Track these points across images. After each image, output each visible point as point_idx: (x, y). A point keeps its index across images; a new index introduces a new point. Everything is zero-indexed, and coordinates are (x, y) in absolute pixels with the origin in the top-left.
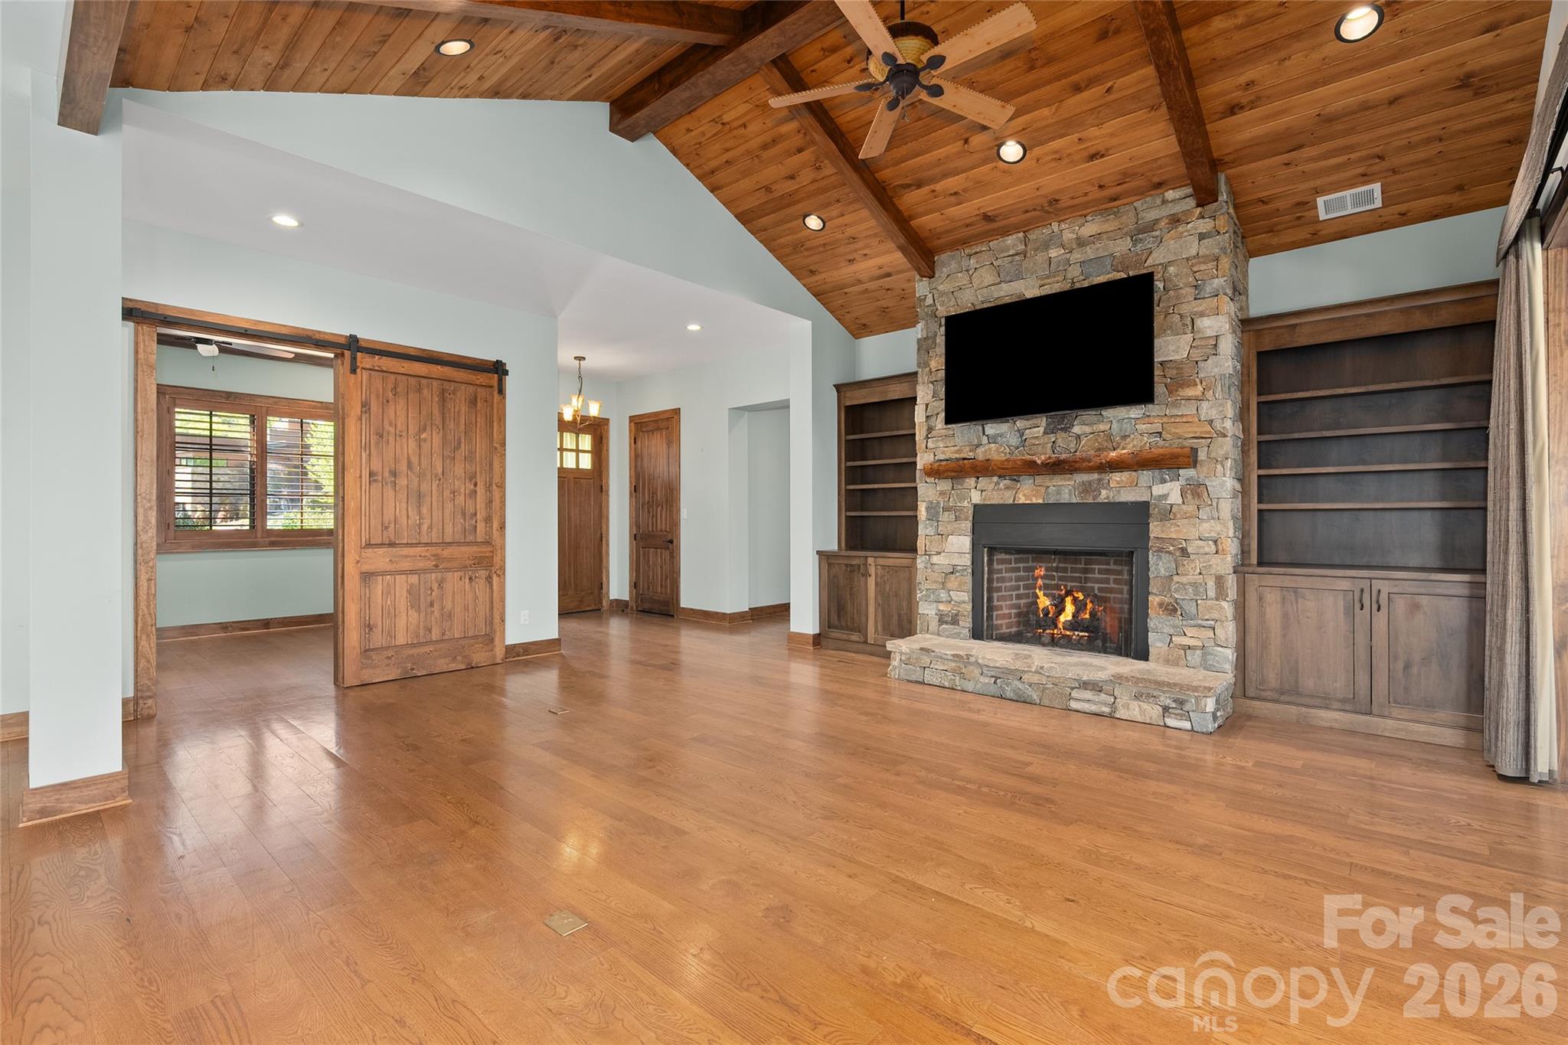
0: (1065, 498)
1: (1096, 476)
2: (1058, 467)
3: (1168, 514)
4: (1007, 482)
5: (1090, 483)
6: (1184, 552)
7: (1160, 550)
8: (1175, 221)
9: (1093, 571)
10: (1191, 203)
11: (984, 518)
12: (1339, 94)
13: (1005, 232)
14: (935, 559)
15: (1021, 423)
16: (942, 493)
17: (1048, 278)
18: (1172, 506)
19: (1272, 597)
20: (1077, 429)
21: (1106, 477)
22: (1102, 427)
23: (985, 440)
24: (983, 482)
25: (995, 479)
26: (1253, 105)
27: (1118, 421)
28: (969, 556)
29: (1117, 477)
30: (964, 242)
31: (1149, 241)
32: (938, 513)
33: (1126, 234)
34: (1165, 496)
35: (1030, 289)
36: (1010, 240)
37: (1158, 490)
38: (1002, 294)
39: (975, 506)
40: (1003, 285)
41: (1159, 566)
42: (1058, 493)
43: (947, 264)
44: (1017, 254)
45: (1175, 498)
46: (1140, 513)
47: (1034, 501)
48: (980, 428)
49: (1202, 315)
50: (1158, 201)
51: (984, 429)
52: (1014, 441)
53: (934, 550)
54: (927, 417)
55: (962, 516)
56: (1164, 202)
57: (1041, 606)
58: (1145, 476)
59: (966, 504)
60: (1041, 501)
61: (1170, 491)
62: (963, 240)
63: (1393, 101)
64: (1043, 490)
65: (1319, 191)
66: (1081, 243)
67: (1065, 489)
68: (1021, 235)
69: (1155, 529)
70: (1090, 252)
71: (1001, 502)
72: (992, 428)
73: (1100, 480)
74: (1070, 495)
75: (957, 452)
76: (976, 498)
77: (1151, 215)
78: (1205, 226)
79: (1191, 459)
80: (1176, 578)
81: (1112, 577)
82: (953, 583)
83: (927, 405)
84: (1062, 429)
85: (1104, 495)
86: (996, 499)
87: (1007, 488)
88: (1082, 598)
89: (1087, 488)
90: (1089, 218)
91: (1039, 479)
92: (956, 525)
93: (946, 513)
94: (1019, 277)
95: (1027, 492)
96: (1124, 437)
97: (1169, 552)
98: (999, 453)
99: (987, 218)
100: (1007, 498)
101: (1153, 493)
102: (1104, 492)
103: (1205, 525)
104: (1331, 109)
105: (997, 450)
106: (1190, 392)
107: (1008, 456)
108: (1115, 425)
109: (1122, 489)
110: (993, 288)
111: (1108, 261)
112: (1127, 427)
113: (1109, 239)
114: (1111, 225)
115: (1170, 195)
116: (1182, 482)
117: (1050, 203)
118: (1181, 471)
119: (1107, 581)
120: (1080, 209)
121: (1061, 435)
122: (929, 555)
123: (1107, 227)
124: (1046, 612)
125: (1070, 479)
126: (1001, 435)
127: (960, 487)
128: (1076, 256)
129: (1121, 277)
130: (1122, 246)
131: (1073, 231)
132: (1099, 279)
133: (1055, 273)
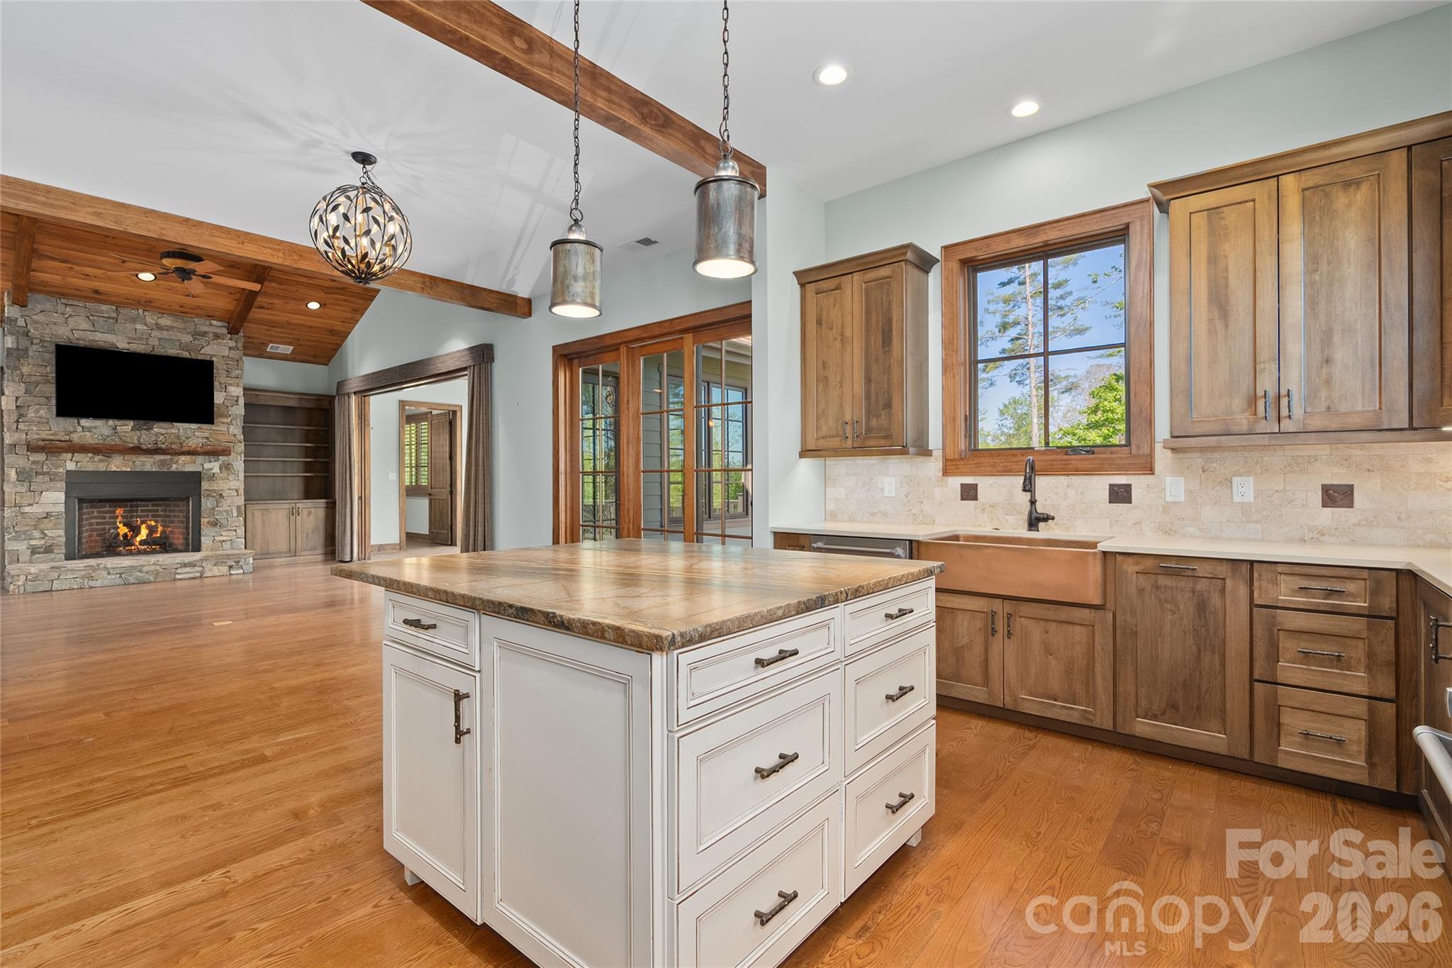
0: (148, 468)
1: (169, 457)
2: (141, 450)
3: (212, 477)
4: (101, 457)
5: (165, 460)
6: (221, 495)
7: (208, 496)
8: (217, 336)
10: (225, 331)
11: (76, 481)
12: (297, 319)
13: (102, 302)
14: (27, 509)
15: (118, 422)
16: (34, 462)
17: (134, 340)
18: (214, 473)
19: (258, 514)
20: (156, 430)
21: (176, 458)
22: (173, 431)
23: (80, 429)
24: (79, 456)
25: (90, 455)
26: (268, 309)
27: (184, 429)
28: (63, 505)
29: (183, 458)
31: (202, 341)
32: (30, 476)
33: (189, 333)
34: (211, 469)
35: (121, 343)
36: (104, 307)
37: (207, 466)
38: (97, 339)
39: (68, 471)
40: (98, 333)
41: (207, 503)
42: (143, 465)
43: (40, 303)
44: (109, 318)
45: (216, 470)
46: (196, 478)
47: (124, 469)
48: (77, 421)
49: (231, 385)
50: (208, 323)
52: (107, 432)
53: (25, 503)
54: (17, 406)
55: (57, 479)
56: (211, 325)
57: (121, 533)
58: (200, 459)
59: (61, 470)
60: (129, 470)
61: (214, 466)
63: (311, 327)
64: (131, 463)
65: (271, 342)
66: (159, 328)
67: (148, 464)
68: (114, 307)
69: (205, 485)
70: (165, 334)
71: (96, 469)
72: (85, 422)
73: (171, 459)
74: (151, 466)
75: (52, 434)
76: (71, 466)
77: (204, 329)
78: (232, 344)
79: (226, 452)
80: (217, 509)
81: (150, 514)
82: (46, 524)
83: (18, 398)
84: (145, 429)
85: (174, 468)
86: (90, 467)
87: (101, 461)
88: (153, 523)
89: (163, 463)
90: (165, 316)
91: (127, 457)
92: (51, 484)
93: (39, 477)
94: (112, 331)
95: (117, 464)
96: (188, 438)
97: (213, 496)
98: (93, 439)
99: (97, 292)
100: (102, 467)
101: (205, 467)
102: (174, 466)
103: (232, 483)
104: (292, 321)
105: (91, 436)
106: (225, 420)
107: (102, 442)
108: (181, 431)
109: (185, 464)
110: (89, 333)
111: (178, 343)
112: (190, 433)
113: (178, 331)
114: (179, 325)
115: (215, 322)
116: (220, 462)
117: (146, 301)
118: (220, 457)
120: (163, 310)
121: (144, 432)
122: (19, 507)
123: (175, 324)
124: (125, 536)
125: (150, 458)
126: (95, 428)
127: (55, 458)
128: (156, 333)
129: (186, 355)
130: (187, 338)
131: (153, 319)
132: (172, 352)
133: (140, 339)
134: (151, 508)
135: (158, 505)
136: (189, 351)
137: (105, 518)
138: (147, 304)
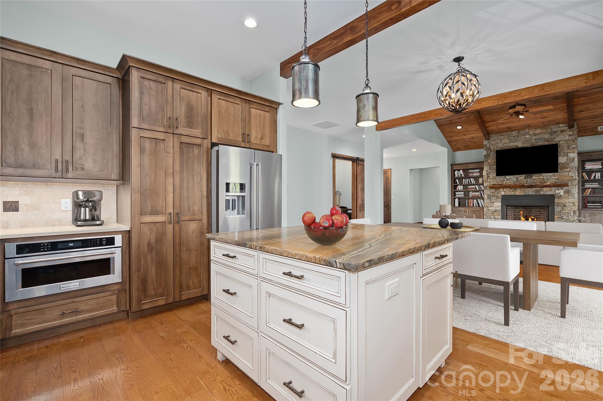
0: (530, 193)
1: (539, 188)
2: (528, 186)
3: (560, 197)
5: (538, 190)
6: (565, 206)
7: (558, 205)
8: (562, 131)
9: (533, 211)
10: (567, 128)
11: (504, 199)
13: (513, 131)
14: (490, 208)
15: (517, 176)
16: (492, 192)
17: (525, 142)
18: (561, 195)
19: (588, 215)
20: (534, 177)
21: (542, 189)
22: (541, 177)
23: (506, 180)
24: (505, 190)
25: (509, 189)
27: (546, 176)
28: (501, 207)
29: (545, 189)
30: (500, 132)
31: (555, 135)
32: (491, 197)
33: (548, 133)
34: (559, 193)
35: (520, 145)
36: (514, 133)
37: (557, 192)
38: (511, 145)
39: (502, 195)
40: (512, 143)
41: (557, 209)
42: (528, 192)
43: (493, 137)
44: (516, 136)
46: (553, 197)
47: (521, 194)
48: (504, 177)
49: (569, 153)
50: (558, 127)
51: (505, 177)
52: (515, 180)
53: (489, 206)
54: (487, 174)
55: (499, 198)
56: (559, 127)
58: (554, 189)
59: (500, 195)
60: (523, 194)
61: (561, 192)
62: (499, 132)
64: (524, 191)
65: (599, 126)
66: (535, 135)
67: (531, 192)
68: (517, 131)
69: (556, 201)
70: (538, 137)
71: (511, 194)
72: (507, 177)
74: (532, 192)
75: (497, 182)
76: (503, 193)
77: (555, 130)
78: (570, 133)
79: (566, 185)
80: (562, 211)
82: (495, 214)
83: (487, 171)
84: (529, 178)
86: (509, 194)
87: (513, 191)
88: (533, 218)
89: (537, 191)
90: (537, 129)
91: (522, 189)
92: (497, 200)
93: (494, 197)
94: (516, 141)
95: (519, 192)
96: (548, 180)
97: (561, 206)
98: (510, 183)
99: (509, 128)
100: (513, 193)
101: (556, 192)
102: (542, 192)
103: (570, 200)
105: (510, 182)
106: (566, 170)
107: (513, 184)
108: (545, 177)
109: (547, 191)
110: (508, 144)
111: (543, 139)
112: (549, 177)
113: (543, 134)
114: (544, 131)
115: (561, 125)
116: (564, 190)
117: (528, 126)
118: (564, 188)
119: (537, 213)
120: (536, 127)
122: (488, 207)
123: (542, 131)
125: (532, 189)
126: (511, 179)
127: (498, 191)
128: (534, 137)
129: (547, 143)
130: (547, 136)
131: (533, 132)
132: (541, 143)
133: (528, 141)
134: (538, 210)
136: (548, 141)
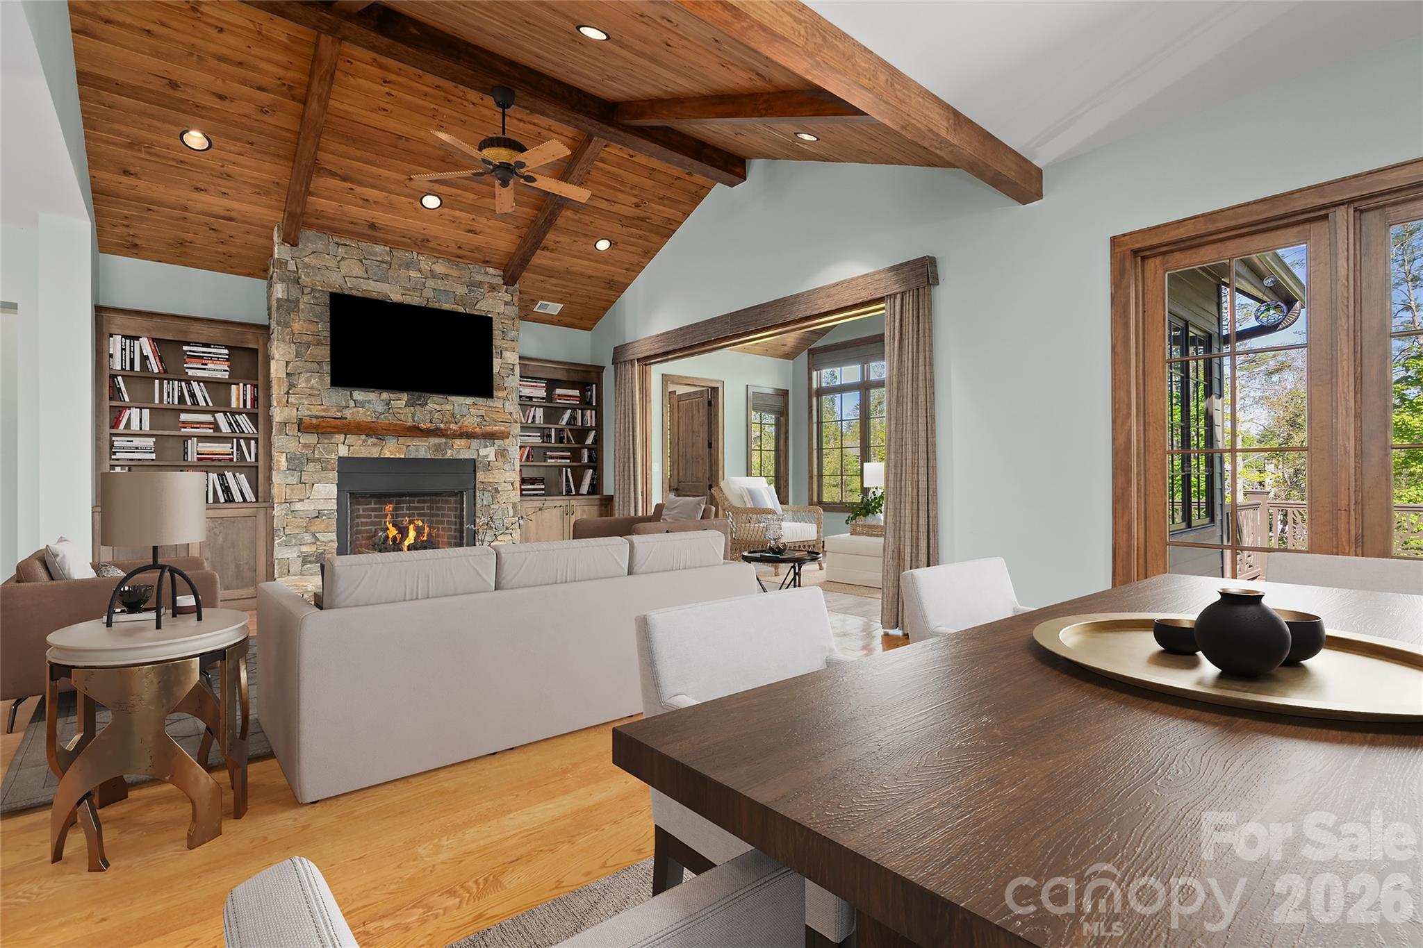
0: (422, 454)
1: (444, 440)
2: (415, 431)
3: (488, 467)
4: (374, 440)
5: (440, 445)
6: (496, 490)
7: (483, 489)
8: (493, 288)
10: (500, 281)
11: (348, 469)
12: (579, 265)
13: (376, 241)
14: (298, 506)
15: (387, 395)
16: (305, 446)
17: (409, 290)
18: (489, 462)
20: (430, 406)
21: (451, 441)
22: (448, 407)
23: (352, 404)
24: (351, 439)
25: (363, 437)
26: (552, 251)
27: (458, 405)
28: (335, 501)
29: (458, 442)
30: (336, 231)
31: (477, 294)
32: (302, 463)
33: (464, 283)
34: (487, 456)
35: (395, 295)
36: (378, 248)
37: (483, 452)
38: (370, 288)
39: (339, 457)
40: (371, 281)
41: (483, 499)
42: (417, 451)
43: (312, 241)
44: (382, 262)
45: (492, 458)
46: (471, 466)
47: (398, 456)
48: (349, 393)
49: (507, 350)
50: (483, 271)
51: (351, 394)
52: (380, 408)
53: (296, 498)
54: (287, 374)
55: (330, 467)
56: (487, 273)
57: (391, 536)
58: (475, 443)
59: (333, 456)
60: (403, 456)
61: (489, 453)
62: (334, 229)
64: (405, 448)
66: (434, 276)
67: (422, 449)
68: (388, 249)
69: (480, 476)
70: (440, 285)
71: (369, 456)
72: (359, 395)
73: (446, 443)
74: (426, 452)
75: (323, 410)
76: (343, 451)
77: (480, 278)
78: (508, 298)
79: (504, 436)
80: (492, 506)
82: (318, 525)
83: (287, 363)
84: (419, 405)
85: (449, 454)
86: (363, 453)
87: (374, 445)
88: (421, 524)
89: (438, 448)
90: (440, 261)
91: (401, 440)
92: (323, 474)
93: (312, 465)
94: (385, 280)
95: (391, 449)
96: (463, 416)
97: (488, 491)
98: (366, 416)
99: (373, 226)
100: (375, 453)
101: (480, 454)
102: (449, 451)
103: (507, 474)
104: (574, 269)
105: (364, 413)
106: (500, 394)
107: (374, 420)
108: (456, 407)
109: (460, 450)
110: (362, 280)
111: (452, 295)
112: (465, 410)
113: (454, 281)
114: (454, 272)
115: (490, 270)
116: (496, 448)
118: (496, 441)
120: (438, 253)
121: (418, 408)
122: (290, 503)
123: (451, 272)
124: (394, 539)
125: (426, 441)
126: (368, 402)
127: (326, 441)
128: (430, 283)
129: (461, 310)
130: (462, 290)
131: (427, 264)
132: (447, 306)
133: (414, 289)
134: (416, 505)
135: (424, 502)
136: (463, 305)
137: (370, 516)
138: (422, 244)
